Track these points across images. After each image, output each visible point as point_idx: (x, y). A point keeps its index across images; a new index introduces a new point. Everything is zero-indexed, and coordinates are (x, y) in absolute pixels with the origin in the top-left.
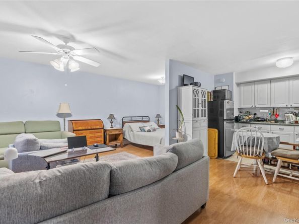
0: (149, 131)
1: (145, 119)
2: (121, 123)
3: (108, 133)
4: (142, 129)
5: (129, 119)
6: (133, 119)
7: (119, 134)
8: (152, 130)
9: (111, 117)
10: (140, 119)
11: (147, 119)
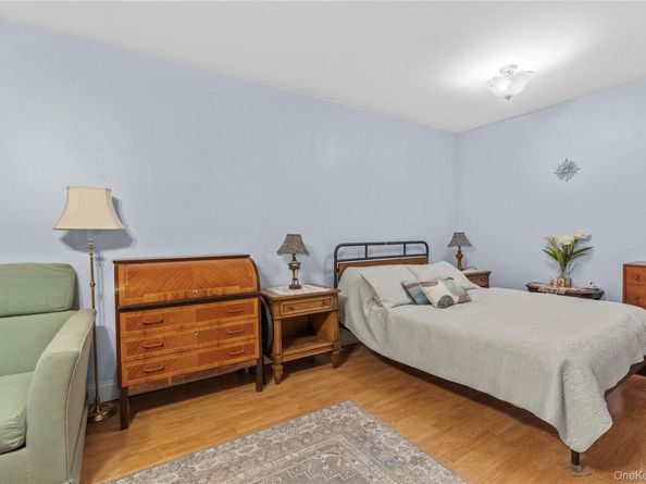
0: (446, 303)
1: (412, 251)
2: (331, 266)
3: (280, 313)
4: (416, 296)
5: (359, 252)
6: (375, 252)
7: (325, 315)
8: (456, 299)
9: (293, 246)
10: (397, 251)
11: (421, 250)
